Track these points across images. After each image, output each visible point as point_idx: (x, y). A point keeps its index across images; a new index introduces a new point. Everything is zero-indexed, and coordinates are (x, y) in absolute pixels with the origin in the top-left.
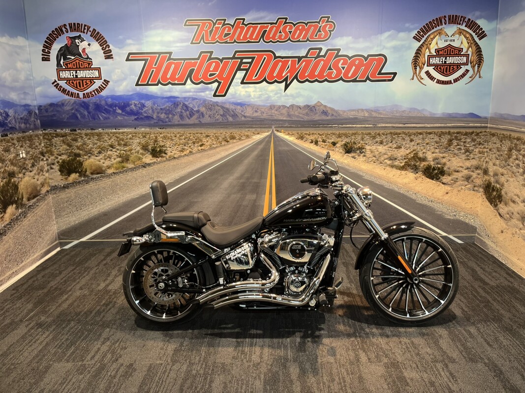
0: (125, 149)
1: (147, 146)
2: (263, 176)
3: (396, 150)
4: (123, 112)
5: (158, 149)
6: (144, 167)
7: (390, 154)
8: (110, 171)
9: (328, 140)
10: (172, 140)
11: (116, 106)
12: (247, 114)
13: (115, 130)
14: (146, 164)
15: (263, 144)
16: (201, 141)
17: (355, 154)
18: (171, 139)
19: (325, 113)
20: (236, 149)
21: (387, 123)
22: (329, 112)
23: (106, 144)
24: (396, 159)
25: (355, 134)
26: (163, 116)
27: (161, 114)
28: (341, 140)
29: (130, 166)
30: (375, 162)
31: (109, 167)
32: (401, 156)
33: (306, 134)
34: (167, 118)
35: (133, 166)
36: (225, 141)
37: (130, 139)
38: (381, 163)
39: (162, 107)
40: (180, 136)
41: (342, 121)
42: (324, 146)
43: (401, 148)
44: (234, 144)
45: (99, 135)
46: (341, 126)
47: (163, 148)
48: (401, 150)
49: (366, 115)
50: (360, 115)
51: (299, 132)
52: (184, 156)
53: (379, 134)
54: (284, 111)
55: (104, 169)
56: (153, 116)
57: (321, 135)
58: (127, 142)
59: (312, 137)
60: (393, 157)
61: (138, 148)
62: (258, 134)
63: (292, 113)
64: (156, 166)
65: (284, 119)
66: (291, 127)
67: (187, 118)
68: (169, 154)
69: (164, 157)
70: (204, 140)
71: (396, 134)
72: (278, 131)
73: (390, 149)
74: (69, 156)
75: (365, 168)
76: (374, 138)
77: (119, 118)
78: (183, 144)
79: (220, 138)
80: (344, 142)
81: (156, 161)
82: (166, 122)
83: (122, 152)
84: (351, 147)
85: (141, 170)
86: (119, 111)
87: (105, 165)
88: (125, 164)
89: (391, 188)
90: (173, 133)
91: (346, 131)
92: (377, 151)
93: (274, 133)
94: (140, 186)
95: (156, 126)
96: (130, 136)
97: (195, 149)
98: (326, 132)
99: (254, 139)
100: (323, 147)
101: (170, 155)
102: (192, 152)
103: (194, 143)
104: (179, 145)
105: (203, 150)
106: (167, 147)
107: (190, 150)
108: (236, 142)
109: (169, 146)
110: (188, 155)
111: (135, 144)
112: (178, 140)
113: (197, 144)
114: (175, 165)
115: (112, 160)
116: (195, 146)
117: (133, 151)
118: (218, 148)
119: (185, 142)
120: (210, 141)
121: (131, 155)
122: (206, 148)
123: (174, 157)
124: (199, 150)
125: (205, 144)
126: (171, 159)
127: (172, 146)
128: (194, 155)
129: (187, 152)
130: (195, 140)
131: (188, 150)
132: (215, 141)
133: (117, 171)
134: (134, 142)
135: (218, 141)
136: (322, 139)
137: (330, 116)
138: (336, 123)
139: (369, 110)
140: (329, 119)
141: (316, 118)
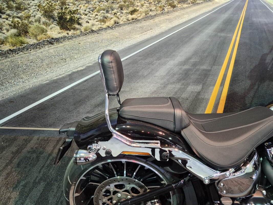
0: (19, 15)
1: (52, 11)
5: (68, 17)
6: (51, 43)
8: (6, 47)
10: (88, 2)
14: (52, 38)
16: (133, 4)
20: (184, 20)
29: (32, 41)
31: (2, 42)
35: (35, 41)
44: (182, 12)
47: (76, 16)
52: (106, 29)
58: (20, 4)
61: (39, 15)
64: (67, 43)
68: (85, 25)
69: (77, 29)
70: (137, 4)
78: (104, 10)
81: (67, 35)
83: (16, 19)
85: (46, 48)
88: (23, 38)
94: (48, 69)
97: (123, 19)
101: (86, 27)
102: (118, 23)
103: (122, 7)
104: (98, 11)
105: (135, 20)
106: (81, 13)
107: (115, 19)
108: (187, 8)
109: (84, 12)
110: (112, 27)
111: (34, 7)
112: (97, 2)
113: (125, 9)
114: (93, 42)
115: (5, 31)
116: (122, 13)
117: (32, 19)
118: (158, 18)
119: (108, 5)
120: (146, 4)
121: (30, 25)
122: (140, 16)
123: (92, 31)
124: (128, 20)
125: (138, 10)
126: (88, 33)
127: (88, 13)
128: (121, 28)
129: (110, 23)
130: (123, 3)
131: (112, 19)
132: (155, 5)
133: (15, 48)
134: (31, 4)
135: (159, 5)
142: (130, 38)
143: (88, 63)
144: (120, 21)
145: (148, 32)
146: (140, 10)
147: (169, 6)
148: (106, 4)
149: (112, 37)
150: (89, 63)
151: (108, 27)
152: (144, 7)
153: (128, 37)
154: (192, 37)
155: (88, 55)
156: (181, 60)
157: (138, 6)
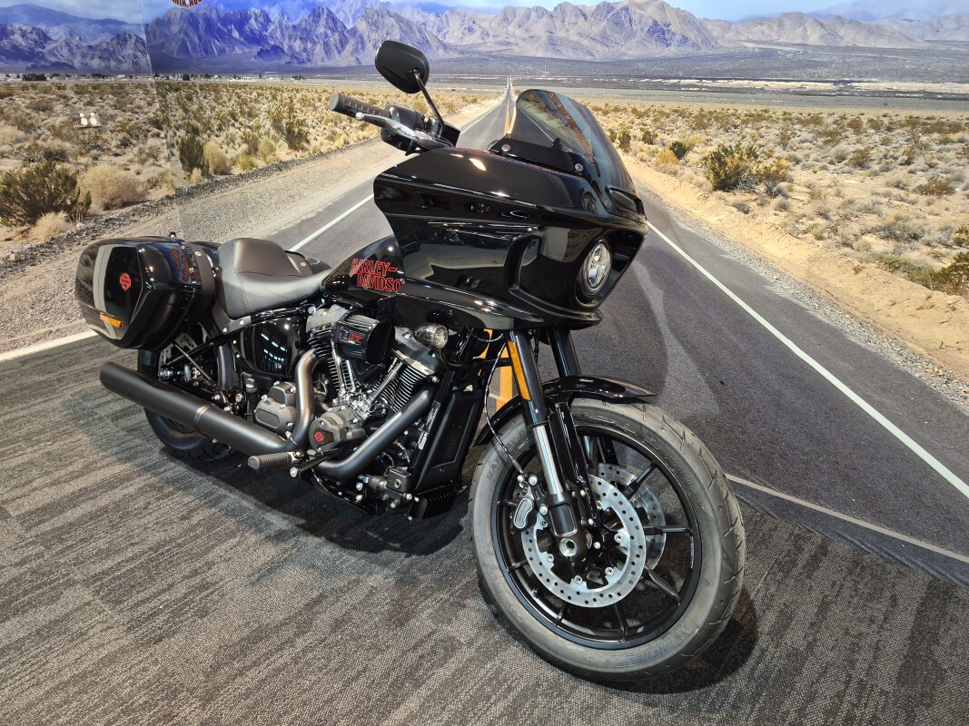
0: (251, 124)
1: (280, 121)
3: (923, 199)
4: (241, 35)
5: (296, 130)
6: (280, 169)
7: (890, 214)
8: (237, 171)
9: (661, 136)
11: (231, 22)
12: (450, 40)
13: (233, 80)
14: (281, 162)
17: (748, 196)
19: (659, 32)
21: (902, 76)
22: (673, 28)
23: (226, 109)
24: (915, 237)
25: (759, 118)
26: (297, 45)
27: (295, 39)
28: (704, 137)
29: (260, 163)
30: (820, 238)
31: (234, 162)
32: (942, 230)
33: (597, 109)
34: (305, 50)
35: (264, 164)
37: (256, 100)
38: (846, 244)
39: (296, 22)
41: (716, 66)
42: (646, 156)
43: (950, 191)
45: (216, 89)
46: (709, 83)
47: (304, 128)
48: (944, 202)
49: (814, 37)
50: (788, 40)
52: (335, 151)
53: (856, 126)
54: (539, 29)
55: (228, 164)
56: (282, 44)
57: (640, 115)
58: (251, 109)
60: (904, 229)
61: (268, 124)
63: (561, 34)
64: (295, 171)
65: (539, 54)
66: (555, 83)
67: (335, 51)
69: (306, 150)
71: (939, 127)
73: (895, 191)
74: (187, 132)
75: (779, 254)
76: (833, 137)
77: (238, 50)
80: (713, 148)
81: (295, 157)
82: (303, 62)
83: (248, 130)
84: (738, 167)
85: (275, 176)
86: (236, 34)
87: (229, 156)
88: (253, 158)
89: (872, 347)
91: (726, 106)
92: (838, 194)
94: (276, 212)
95: (289, 72)
96: (255, 94)
98: (658, 105)
100: (642, 160)
101: (315, 147)
102: (348, 144)
104: (326, 124)
106: (309, 125)
107: (344, 136)
109: (312, 123)
110: (342, 149)
111: (263, 113)
115: (237, 146)
117: (262, 131)
121: (260, 140)
123: (320, 153)
126: (316, 156)
127: (315, 125)
128: (352, 151)
129: (339, 143)
133: (245, 172)
134: (261, 109)
136: (642, 130)
137: (675, 42)
138: (696, 71)
139: (828, 16)
140: (671, 55)
141: (630, 52)
149: (343, 165)
151: (338, 148)
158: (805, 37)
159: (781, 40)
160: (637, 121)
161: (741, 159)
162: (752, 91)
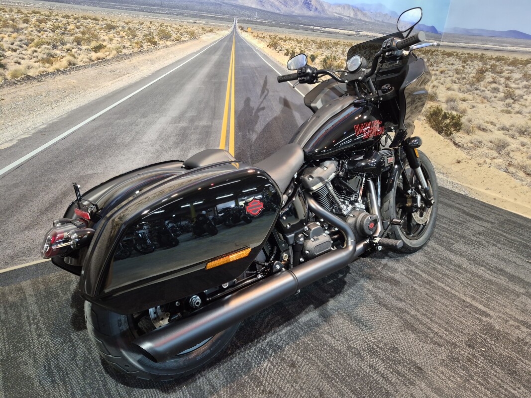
2: (216, 114)
9: (306, 52)
10: (17, 30)
15: (219, 53)
16: (96, 37)
18: (14, 27)
19: (307, 4)
20: (170, 62)
21: (369, 31)
22: (312, 3)
25: (336, 44)
28: (321, 52)
33: (281, 39)
36: (150, 41)
40: (39, 21)
41: (326, 22)
44: (166, 51)
46: (323, 29)
51: (273, 34)
52: (53, 74)
57: (299, 42)
59: (288, 46)
62: (211, 31)
65: (253, 6)
66: (261, 23)
68: (12, 67)
70: (102, 37)
72: (242, 29)
78: (48, 43)
79: (138, 33)
80: (324, 57)
84: (330, 64)
90: (19, 12)
91: (328, 39)
93: (237, 33)
97: (82, 58)
98: (306, 38)
99: (204, 42)
102: (74, 65)
103: (79, 41)
105: (102, 61)
106: (5, 48)
108: (171, 45)
109: (11, 46)
110: (65, 70)
112: (34, 31)
113: (85, 44)
114: (31, 96)
116: (81, 50)
118: (135, 57)
119: (55, 37)
120: (116, 39)
122: (109, 55)
123: (27, 77)
124: (91, 60)
125: (105, 46)
126: (19, 81)
127: (17, 47)
128: (81, 72)
129: (62, 64)
130: (80, 35)
131: (64, 58)
132: (129, 40)
135: (135, 41)
136: (300, 49)
137: (313, 10)
138: (319, 23)
139: (355, 7)
140: (311, 15)
141: (296, 12)
142: (97, 87)
143: (22, 133)
144: (78, 62)
145: (123, 77)
146: (108, 46)
147: (148, 42)
148: (51, 34)
149: (65, 86)
150: (25, 133)
151: (58, 70)
152: (114, 41)
153: (93, 85)
154: (184, 84)
155: (22, 118)
156: (174, 116)
157: (104, 40)
158: (350, 14)
159: (344, 14)
160: (298, 45)
161: (332, 61)
162: (335, 33)
